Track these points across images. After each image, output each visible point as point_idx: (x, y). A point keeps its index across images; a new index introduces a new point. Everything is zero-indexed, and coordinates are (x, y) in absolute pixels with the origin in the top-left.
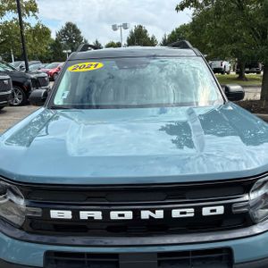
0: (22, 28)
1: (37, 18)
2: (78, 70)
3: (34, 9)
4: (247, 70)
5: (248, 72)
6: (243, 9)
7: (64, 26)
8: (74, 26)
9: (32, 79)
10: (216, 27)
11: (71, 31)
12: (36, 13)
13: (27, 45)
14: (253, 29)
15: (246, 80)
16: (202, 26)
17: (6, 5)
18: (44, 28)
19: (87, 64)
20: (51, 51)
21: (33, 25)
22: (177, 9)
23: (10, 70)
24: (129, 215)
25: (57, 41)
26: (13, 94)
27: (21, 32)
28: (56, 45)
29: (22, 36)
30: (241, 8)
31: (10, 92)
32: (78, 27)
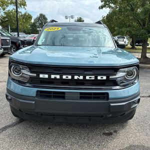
0: (17, 14)
1: (25, 9)
2: (49, 30)
3: (24, 5)
4: (137, 44)
5: (137, 46)
6: (133, 10)
7: (39, 15)
8: (44, 16)
9: (21, 41)
10: (119, 18)
11: (42, 18)
12: (25, 7)
13: (19, 24)
14: (138, 21)
15: (136, 49)
16: (112, 17)
17: (9, 2)
18: (29, 15)
19: (54, 28)
20: (31, 29)
21: (23, 13)
22: (99, 8)
23: (10, 35)
24: (70, 77)
25: (34, 23)
26: (11, 48)
27: (17, 16)
28: (34, 25)
29: (17, 18)
30: (132, 10)
31: (9, 46)
32: (46, 16)
